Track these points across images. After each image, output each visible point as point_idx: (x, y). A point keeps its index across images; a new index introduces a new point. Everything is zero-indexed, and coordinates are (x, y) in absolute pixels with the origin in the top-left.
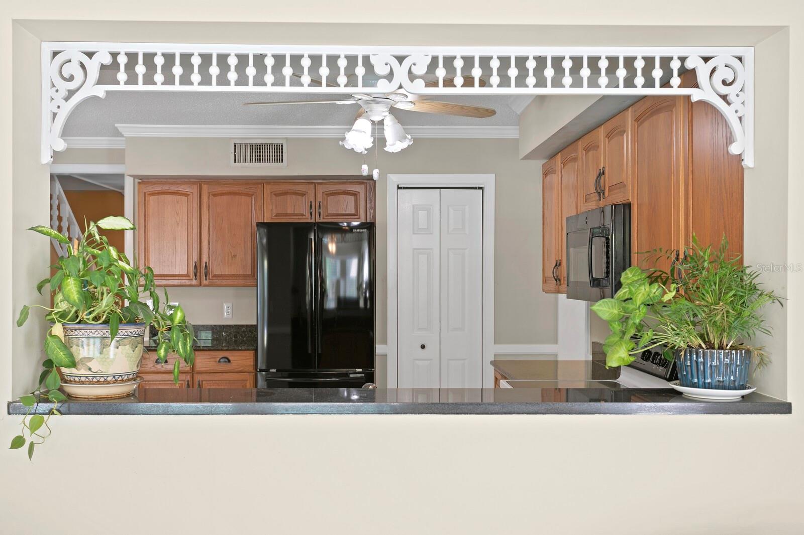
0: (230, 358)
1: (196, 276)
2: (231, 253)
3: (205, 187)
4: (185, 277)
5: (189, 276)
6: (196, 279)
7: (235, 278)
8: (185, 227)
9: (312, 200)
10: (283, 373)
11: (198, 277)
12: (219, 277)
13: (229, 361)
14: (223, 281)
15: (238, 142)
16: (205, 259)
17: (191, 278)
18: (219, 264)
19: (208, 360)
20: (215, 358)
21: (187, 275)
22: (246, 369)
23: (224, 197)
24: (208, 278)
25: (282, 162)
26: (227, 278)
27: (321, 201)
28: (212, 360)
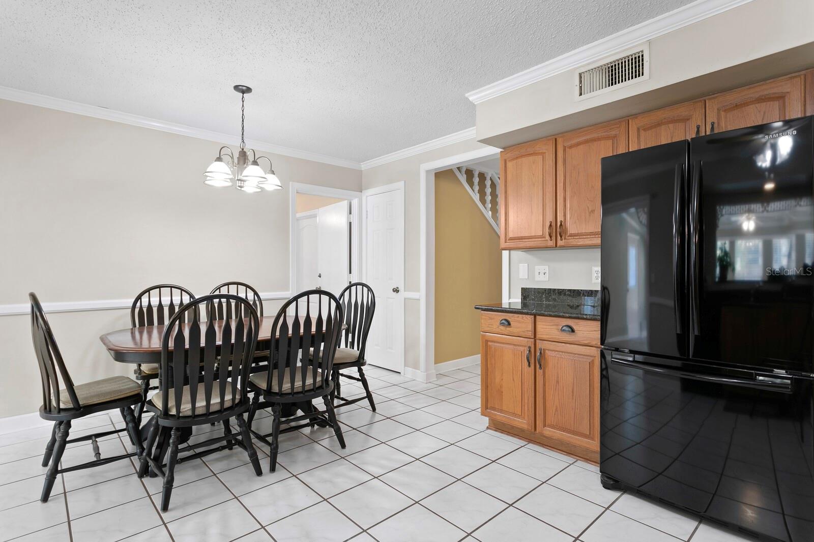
0: (575, 328)
1: (551, 237)
2: (588, 208)
3: (560, 141)
4: (541, 238)
5: (545, 237)
6: (551, 240)
7: (594, 236)
8: (541, 187)
9: (699, 123)
10: (637, 356)
11: (554, 238)
12: (575, 236)
13: (573, 331)
14: (580, 240)
15: (583, 70)
16: (560, 218)
17: (547, 239)
18: (575, 222)
19: (550, 327)
20: (557, 325)
21: (542, 237)
22: (594, 343)
23: (581, 147)
24: (563, 238)
25: (643, 75)
26: (584, 237)
27: (716, 121)
28: (555, 327)
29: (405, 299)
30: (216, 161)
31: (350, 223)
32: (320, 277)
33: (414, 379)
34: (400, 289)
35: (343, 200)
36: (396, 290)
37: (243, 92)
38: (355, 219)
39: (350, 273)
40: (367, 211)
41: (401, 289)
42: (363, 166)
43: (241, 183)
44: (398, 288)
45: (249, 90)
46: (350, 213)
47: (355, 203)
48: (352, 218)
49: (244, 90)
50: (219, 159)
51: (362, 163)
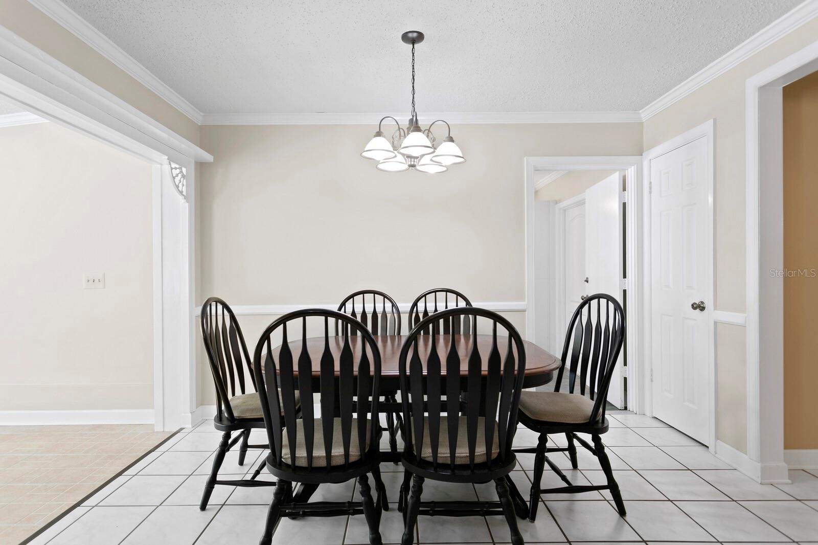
29: (715, 323)
30: (375, 136)
31: (624, 204)
32: (587, 282)
33: (735, 466)
34: (706, 305)
35: (615, 171)
36: (699, 307)
37: (413, 41)
38: (631, 197)
39: (625, 277)
40: (651, 183)
41: (709, 304)
42: (643, 115)
43: (414, 161)
44: (702, 303)
45: (420, 37)
46: (624, 189)
47: (631, 173)
48: (626, 197)
49: (414, 38)
50: (379, 134)
51: (640, 112)
